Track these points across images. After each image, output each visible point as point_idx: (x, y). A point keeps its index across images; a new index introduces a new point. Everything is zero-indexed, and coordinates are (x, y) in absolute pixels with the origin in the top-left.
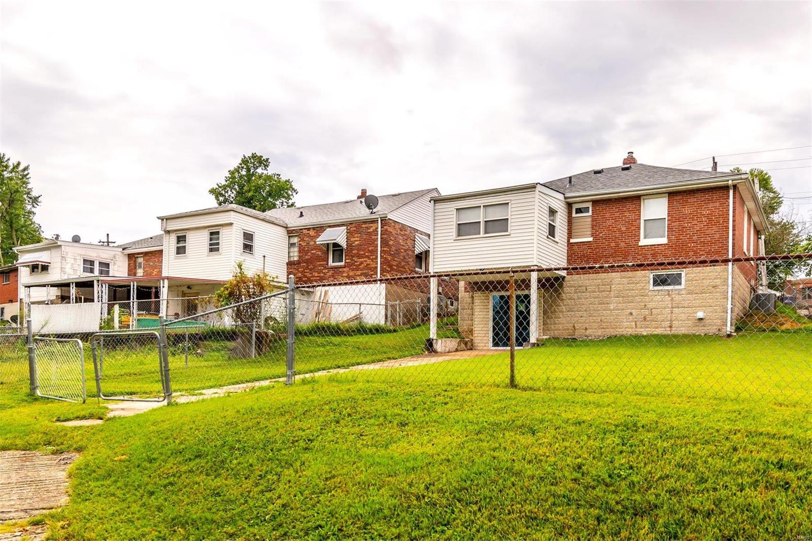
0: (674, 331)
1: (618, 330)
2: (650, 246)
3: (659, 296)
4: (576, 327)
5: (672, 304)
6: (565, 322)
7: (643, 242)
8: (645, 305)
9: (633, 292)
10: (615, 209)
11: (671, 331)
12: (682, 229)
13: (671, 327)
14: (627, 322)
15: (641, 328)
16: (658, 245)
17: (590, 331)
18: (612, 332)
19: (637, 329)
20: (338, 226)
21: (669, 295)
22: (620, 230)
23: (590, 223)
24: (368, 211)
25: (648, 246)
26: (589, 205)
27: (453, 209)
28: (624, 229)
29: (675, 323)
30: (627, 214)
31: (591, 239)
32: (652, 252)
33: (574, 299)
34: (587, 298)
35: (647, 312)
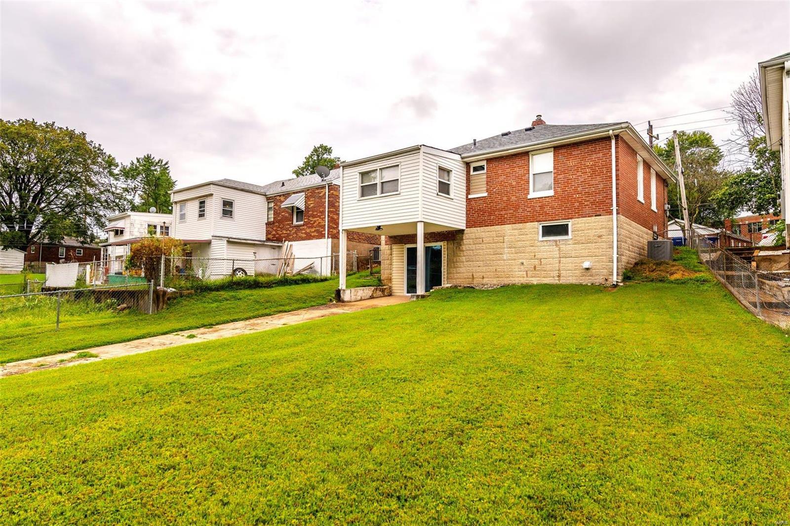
0: (563, 281)
1: (511, 279)
2: (538, 198)
3: (549, 247)
4: (475, 276)
5: (559, 253)
6: (465, 271)
7: (532, 195)
8: (535, 256)
9: (524, 242)
10: (505, 166)
11: (559, 280)
12: (568, 182)
13: (559, 276)
14: (519, 271)
15: (532, 277)
16: (545, 197)
17: (487, 279)
18: (506, 281)
19: (528, 279)
20: (300, 192)
21: (556, 245)
22: (511, 185)
23: (485, 180)
24: (320, 179)
25: (536, 198)
26: (484, 163)
27: (356, 173)
28: (514, 183)
29: (563, 273)
30: (517, 169)
31: (485, 194)
32: (540, 204)
33: (473, 250)
34: (483, 249)
35: (537, 262)
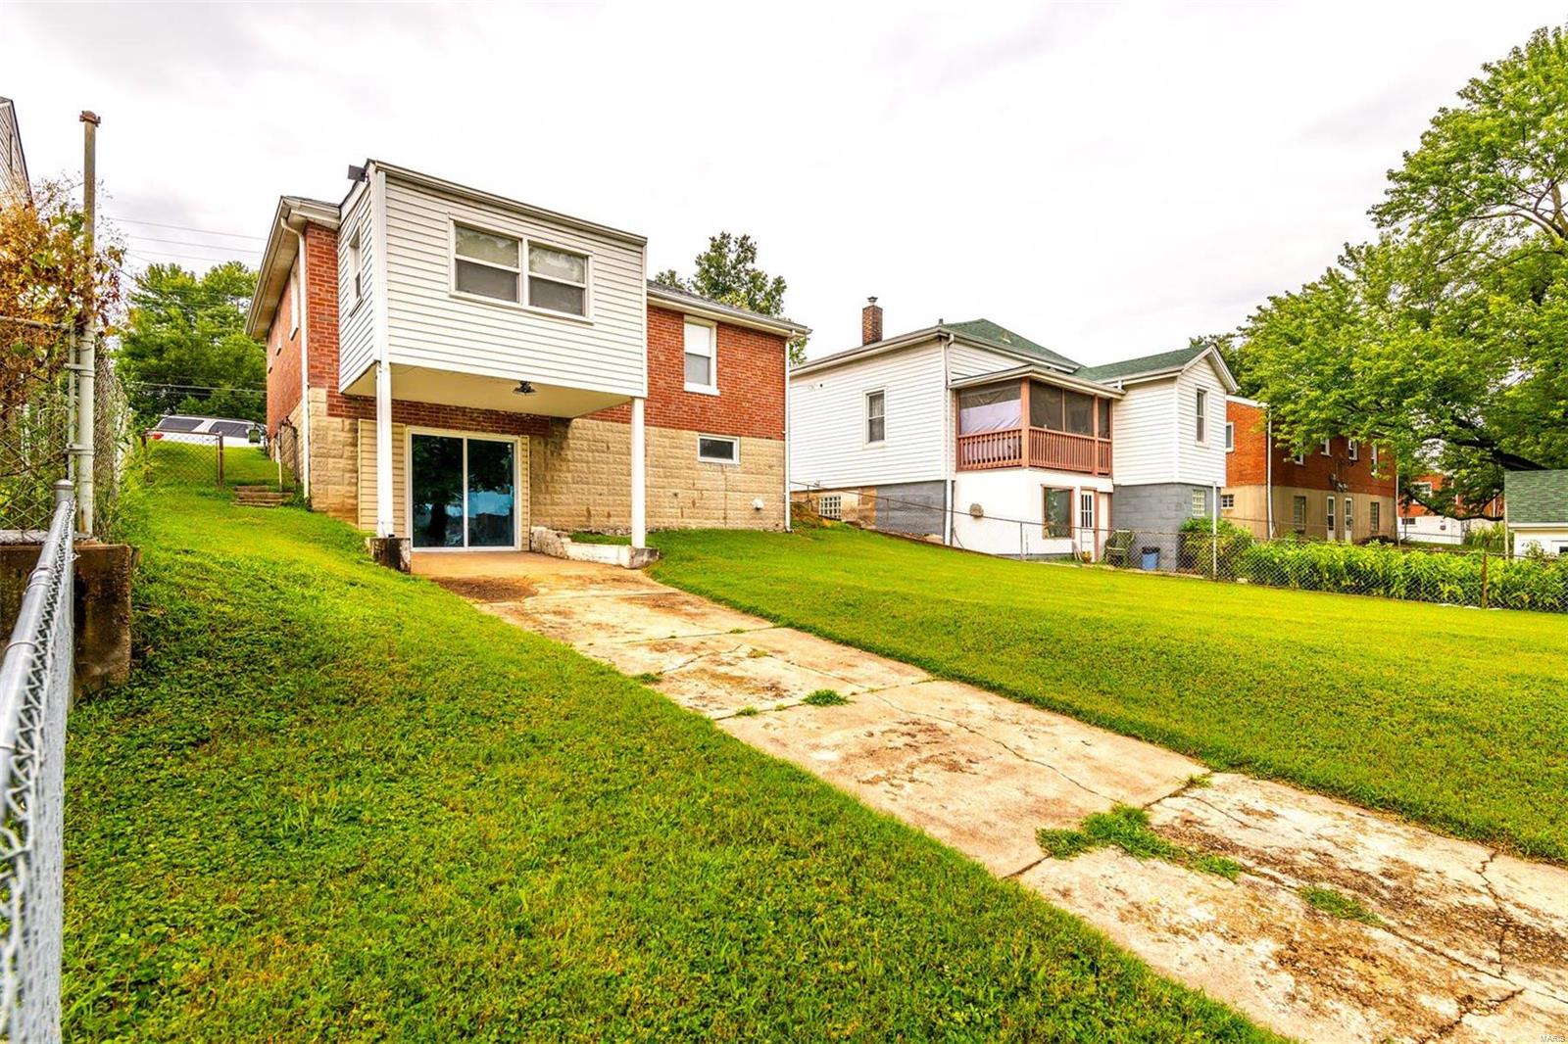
0: (731, 525)
1: (658, 519)
2: (698, 394)
3: (710, 472)
4: (592, 512)
5: (726, 484)
6: (571, 501)
7: (689, 387)
8: (693, 484)
9: (678, 461)
11: (725, 524)
12: (735, 380)
13: (725, 518)
14: (669, 508)
15: (690, 518)
16: (706, 395)
17: (616, 519)
19: (683, 520)
21: (723, 472)
25: (695, 394)
28: (662, 358)
29: (731, 513)
30: (666, 336)
32: (701, 404)
33: (588, 462)
34: (608, 463)
35: (696, 494)
